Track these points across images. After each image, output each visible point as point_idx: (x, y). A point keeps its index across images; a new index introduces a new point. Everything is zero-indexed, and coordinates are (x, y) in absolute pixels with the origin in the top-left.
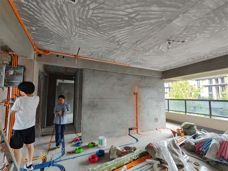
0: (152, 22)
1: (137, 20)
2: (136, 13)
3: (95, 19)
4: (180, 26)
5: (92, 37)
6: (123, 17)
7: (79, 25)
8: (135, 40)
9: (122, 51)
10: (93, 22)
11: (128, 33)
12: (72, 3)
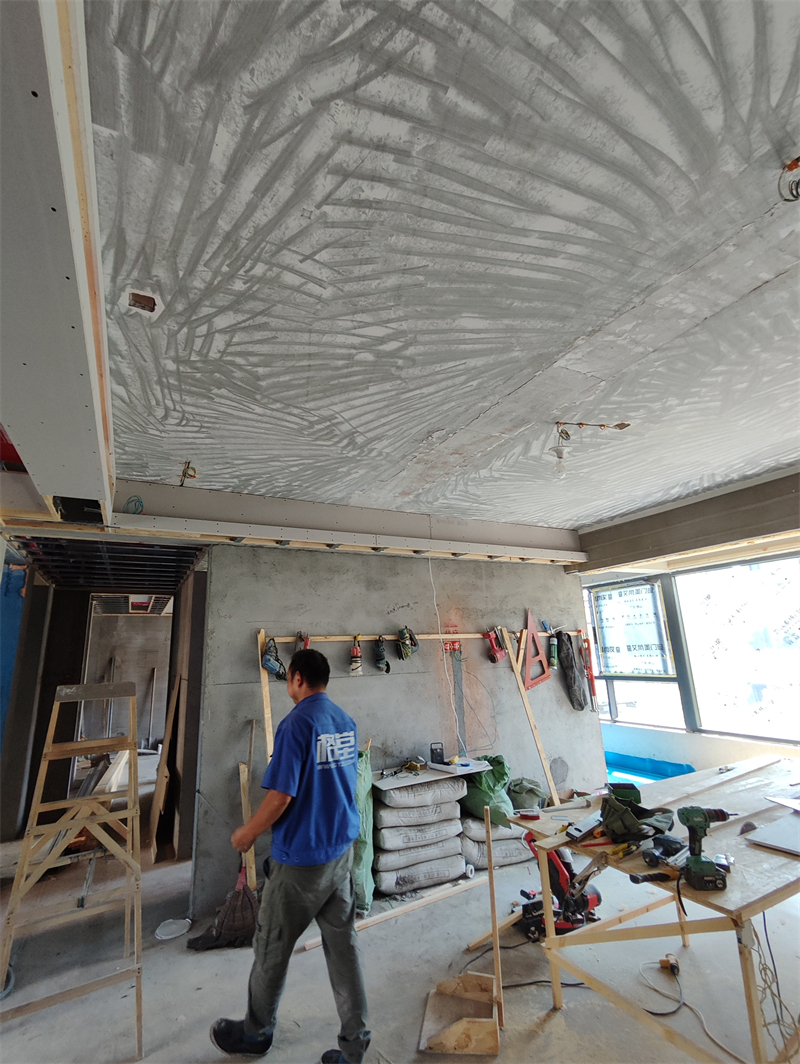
0: (472, 364)
1: (412, 361)
2: (403, 340)
3: (240, 360)
4: (589, 375)
5: (236, 421)
6: (353, 351)
7: (176, 383)
8: (419, 428)
9: (375, 468)
10: (233, 372)
11: (385, 403)
12: (140, 315)
